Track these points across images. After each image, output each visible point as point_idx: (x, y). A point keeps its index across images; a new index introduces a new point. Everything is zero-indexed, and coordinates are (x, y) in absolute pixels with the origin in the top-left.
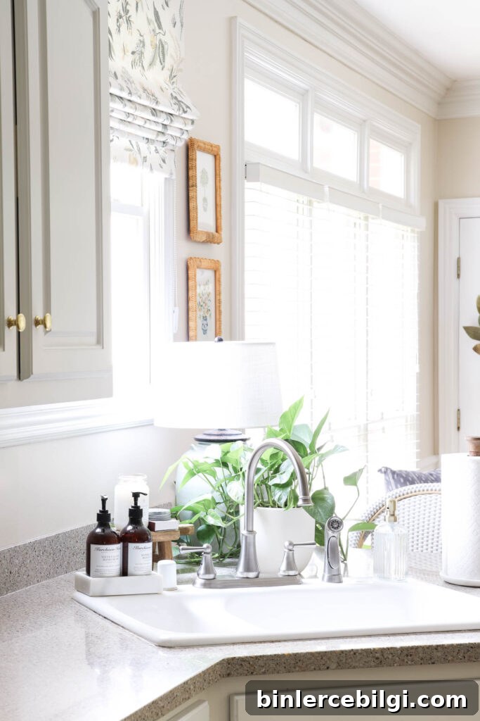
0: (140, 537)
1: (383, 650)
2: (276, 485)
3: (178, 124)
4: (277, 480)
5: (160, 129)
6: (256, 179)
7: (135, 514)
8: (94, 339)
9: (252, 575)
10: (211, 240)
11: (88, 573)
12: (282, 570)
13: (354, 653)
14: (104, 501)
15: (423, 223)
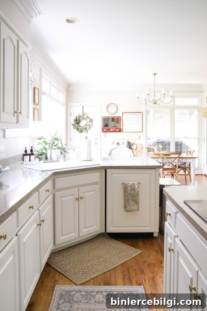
0: (33, 154)
1: (78, 169)
2: (54, 145)
3: (34, 83)
4: (54, 144)
5: (31, 83)
6: (44, 95)
7: (31, 150)
8: (27, 117)
9: (51, 160)
10: (37, 105)
11: (23, 161)
12: (56, 160)
13: (74, 170)
14: (26, 148)
15: (66, 106)
